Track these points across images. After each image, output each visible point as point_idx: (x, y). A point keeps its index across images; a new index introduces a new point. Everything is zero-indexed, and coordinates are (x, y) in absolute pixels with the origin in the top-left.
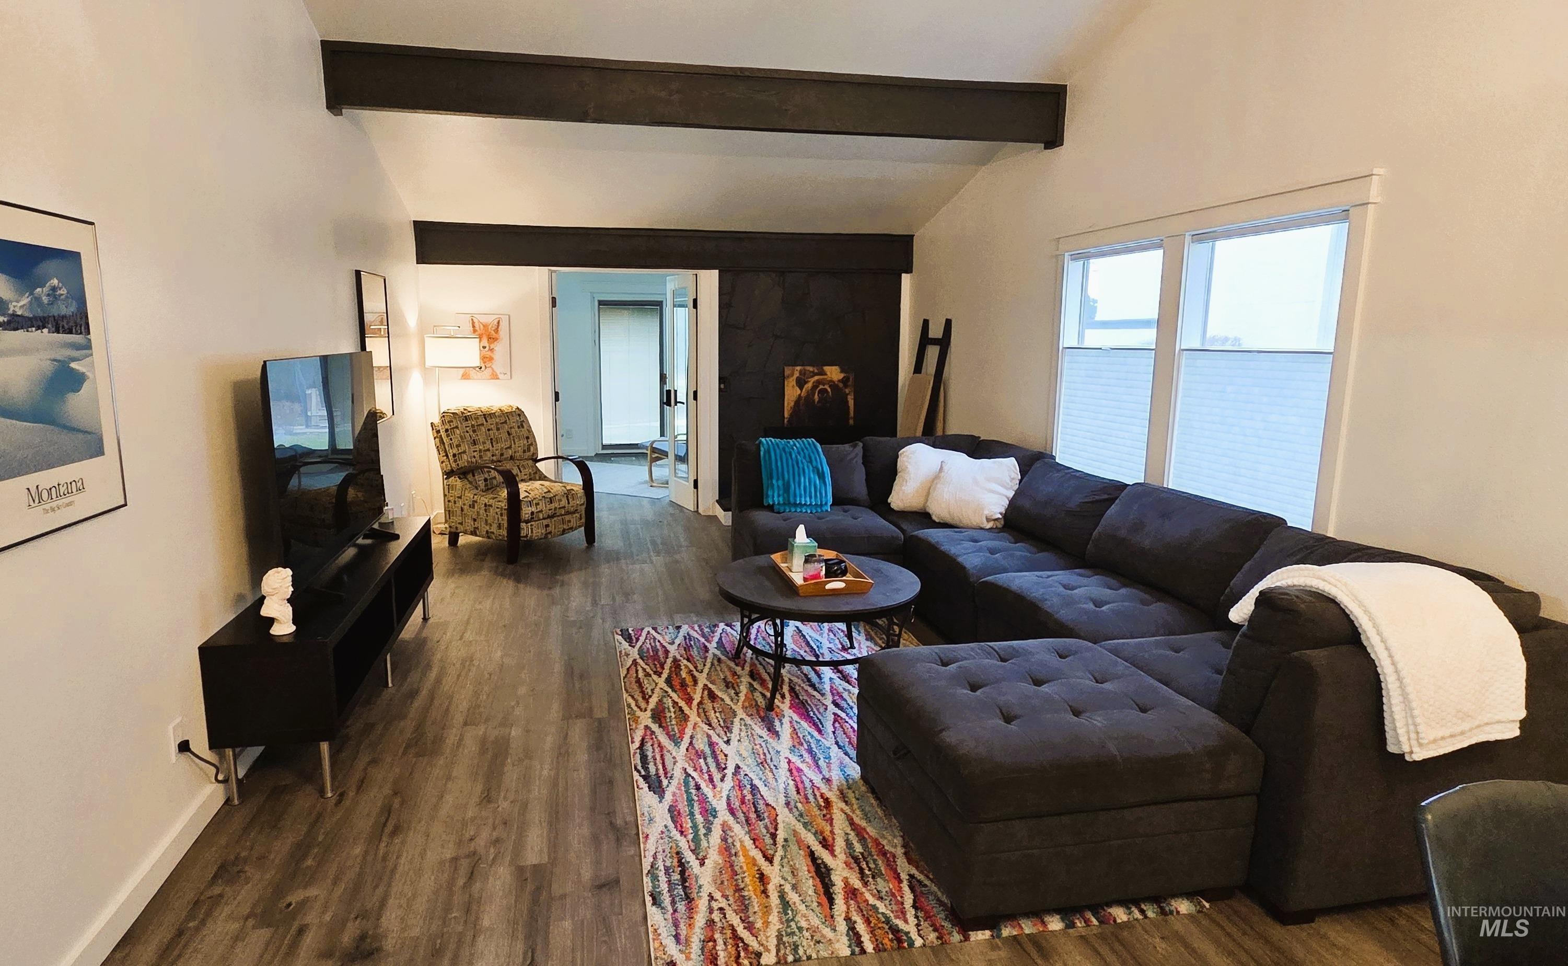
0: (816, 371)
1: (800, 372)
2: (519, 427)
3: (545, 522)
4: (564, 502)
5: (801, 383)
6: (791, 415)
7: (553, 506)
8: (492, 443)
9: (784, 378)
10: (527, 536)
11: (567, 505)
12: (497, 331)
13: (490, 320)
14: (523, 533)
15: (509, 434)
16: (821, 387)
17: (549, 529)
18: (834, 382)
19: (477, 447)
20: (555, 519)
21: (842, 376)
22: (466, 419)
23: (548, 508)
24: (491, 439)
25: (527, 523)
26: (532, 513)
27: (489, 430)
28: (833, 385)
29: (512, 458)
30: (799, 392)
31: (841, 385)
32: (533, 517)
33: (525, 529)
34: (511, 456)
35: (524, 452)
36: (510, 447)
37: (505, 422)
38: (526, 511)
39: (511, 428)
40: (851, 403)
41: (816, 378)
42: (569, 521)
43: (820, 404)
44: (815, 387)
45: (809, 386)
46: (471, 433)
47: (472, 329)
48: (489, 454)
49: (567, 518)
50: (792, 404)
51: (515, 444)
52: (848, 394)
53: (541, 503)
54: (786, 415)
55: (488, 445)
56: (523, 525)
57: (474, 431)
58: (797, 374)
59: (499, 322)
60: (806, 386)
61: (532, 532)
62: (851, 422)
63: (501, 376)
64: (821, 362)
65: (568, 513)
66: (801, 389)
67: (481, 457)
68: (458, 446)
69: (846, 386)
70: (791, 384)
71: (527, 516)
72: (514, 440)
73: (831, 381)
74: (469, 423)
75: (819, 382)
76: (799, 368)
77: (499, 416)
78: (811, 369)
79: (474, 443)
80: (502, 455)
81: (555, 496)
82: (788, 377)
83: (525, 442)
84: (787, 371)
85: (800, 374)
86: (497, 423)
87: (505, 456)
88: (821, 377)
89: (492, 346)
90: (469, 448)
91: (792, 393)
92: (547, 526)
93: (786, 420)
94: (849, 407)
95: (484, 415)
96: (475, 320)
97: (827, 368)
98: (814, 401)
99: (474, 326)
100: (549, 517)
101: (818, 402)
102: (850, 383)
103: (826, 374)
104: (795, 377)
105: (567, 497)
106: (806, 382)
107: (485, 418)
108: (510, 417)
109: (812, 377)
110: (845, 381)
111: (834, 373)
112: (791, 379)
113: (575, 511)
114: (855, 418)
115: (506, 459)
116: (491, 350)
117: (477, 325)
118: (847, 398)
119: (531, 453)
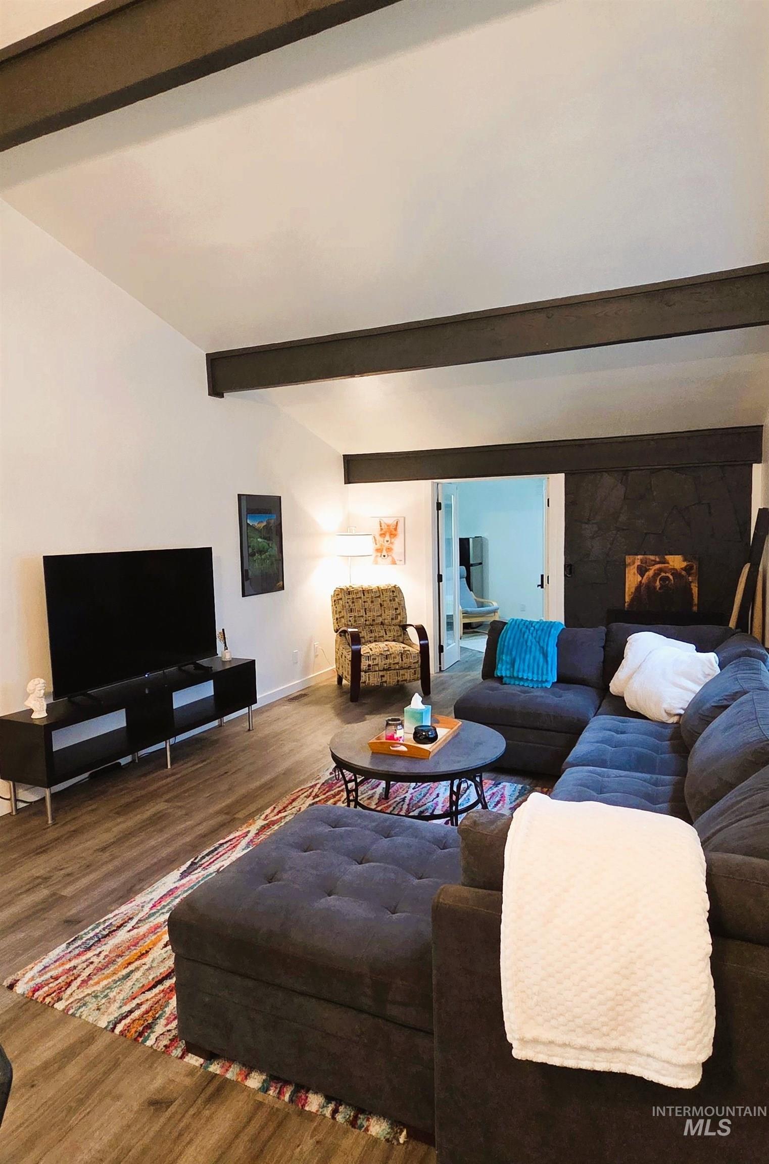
0: (658, 560)
1: (642, 561)
2: (390, 600)
3: (381, 673)
4: (398, 659)
5: (642, 571)
6: (632, 600)
7: (388, 661)
8: (365, 612)
9: (624, 566)
10: (365, 682)
11: (400, 662)
12: (396, 529)
13: (391, 521)
14: (363, 679)
15: (381, 605)
16: (663, 574)
17: (384, 679)
18: (676, 570)
19: (353, 614)
20: (390, 672)
21: (684, 564)
22: (349, 593)
23: (383, 663)
24: (365, 609)
25: (365, 672)
26: (369, 666)
27: (364, 602)
28: (675, 573)
29: (382, 624)
30: (639, 578)
31: (684, 573)
32: (369, 669)
33: (364, 677)
34: (382, 622)
35: (392, 619)
36: (381, 616)
37: (379, 597)
38: (364, 664)
39: (383, 601)
40: (695, 590)
41: (657, 566)
42: (404, 675)
43: (661, 591)
44: (656, 574)
45: (650, 573)
46: (350, 604)
47: (379, 527)
48: (363, 620)
49: (402, 672)
50: (633, 590)
51: (385, 613)
52: (691, 582)
53: (377, 659)
54: (627, 599)
55: (362, 613)
56: (363, 674)
57: (353, 602)
58: (638, 563)
59: (397, 523)
60: (647, 574)
61: (369, 680)
62: (695, 609)
63: (398, 562)
64: (662, 552)
65: (402, 668)
66: (642, 576)
67: (355, 621)
68: (340, 612)
69: (689, 575)
70: (632, 572)
71: (365, 667)
72: (384, 610)
73: (674, 569)
74: (351, 596)
75: (660, 570)
76: (639, 557)
77: (375, 592)
78: (652, 557)
79: (351, 611)
80: (374, 620)
81: (391, 654)
82: (629, 564)
83: (394, 612)
84: (629, 559)
85: (641, 563)
86: (372, 597)
87: (377, 622)
88: (663, 565)
89: (393, 540)
90: (347, 614)
91: (632, 580)
92: (383, 676)
93: (626, 604)
94: (692, 594)
95: (363, 591)
96: (382, 522)
97: (667, 557)
98: (655, 588)
99: (381, 526)
100: (384, 670)
101: (660, 589)
102: (693, 571)
103: (668, 563)
104: (636, 565)
105: (402, 655)
106: (647, 570)
107: (364, 593)
108: (384, 593)
109: (654, 565)
110: (688, 569)
111: (676, 562)
112: (632, 567)
113: (409, 668)
114: (698, 605)
115: (377, 624)
116: (392, 543)
117: (383, 525)
118: (690, 586)
119: (398, 620)
